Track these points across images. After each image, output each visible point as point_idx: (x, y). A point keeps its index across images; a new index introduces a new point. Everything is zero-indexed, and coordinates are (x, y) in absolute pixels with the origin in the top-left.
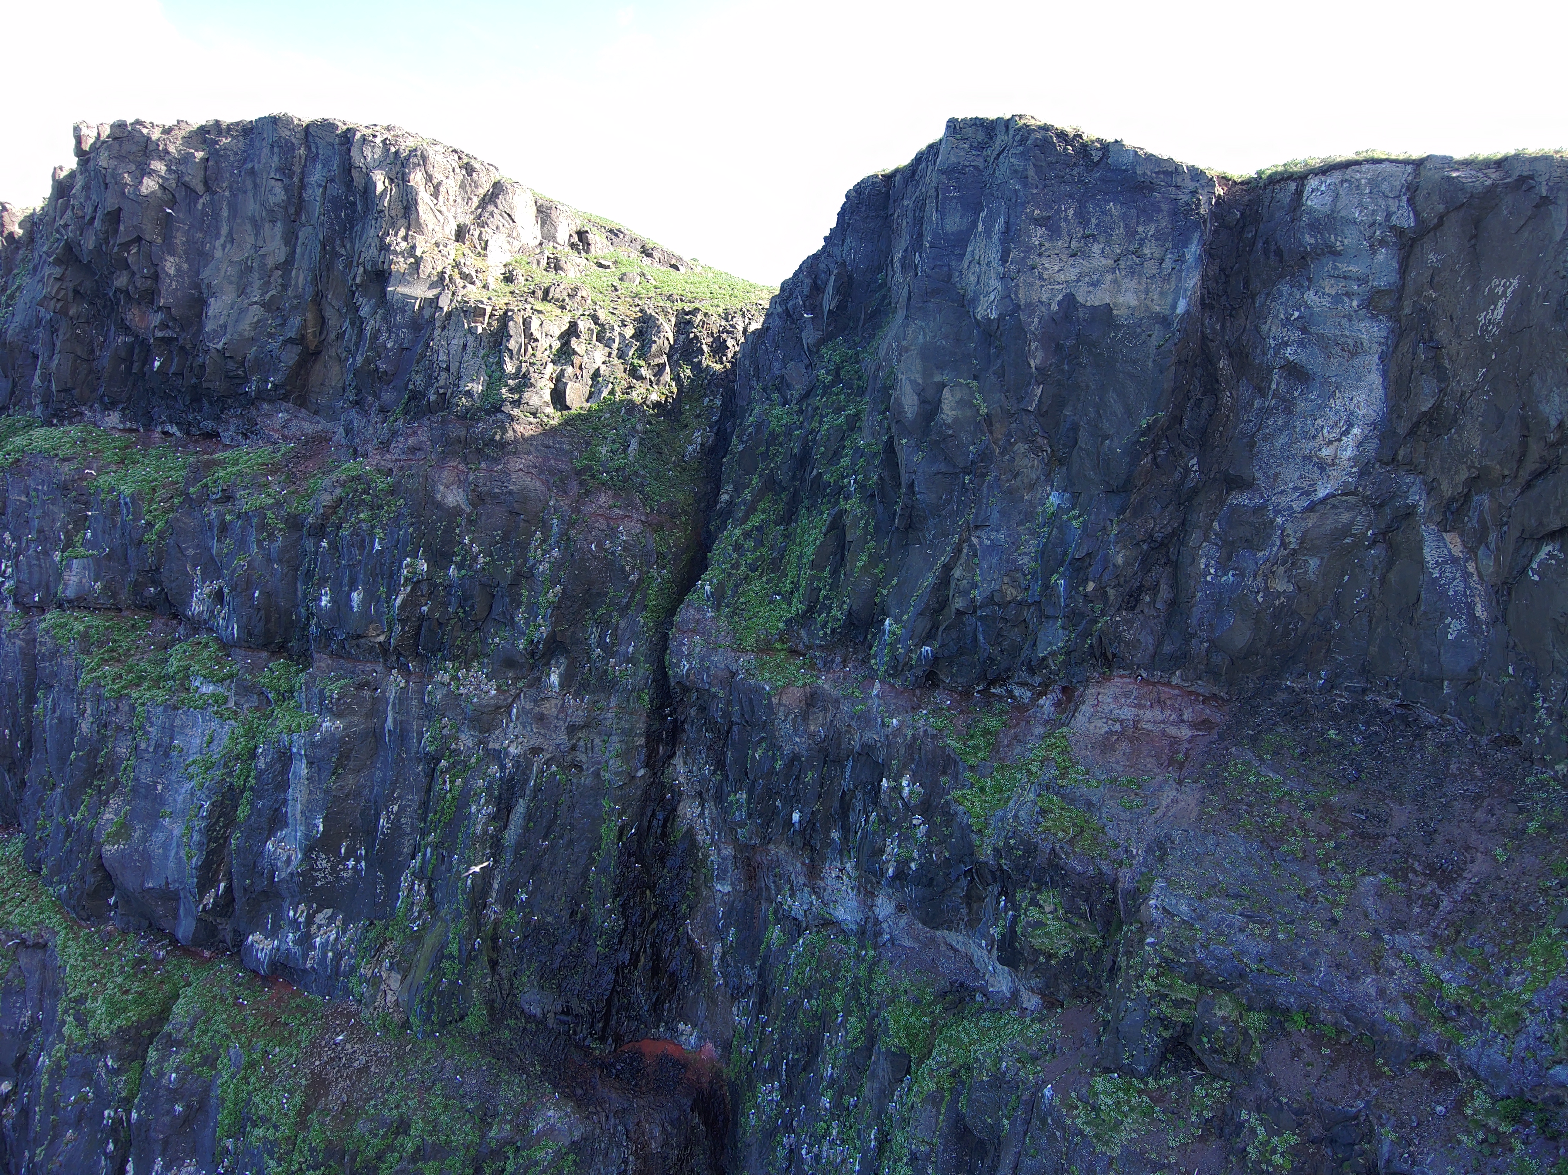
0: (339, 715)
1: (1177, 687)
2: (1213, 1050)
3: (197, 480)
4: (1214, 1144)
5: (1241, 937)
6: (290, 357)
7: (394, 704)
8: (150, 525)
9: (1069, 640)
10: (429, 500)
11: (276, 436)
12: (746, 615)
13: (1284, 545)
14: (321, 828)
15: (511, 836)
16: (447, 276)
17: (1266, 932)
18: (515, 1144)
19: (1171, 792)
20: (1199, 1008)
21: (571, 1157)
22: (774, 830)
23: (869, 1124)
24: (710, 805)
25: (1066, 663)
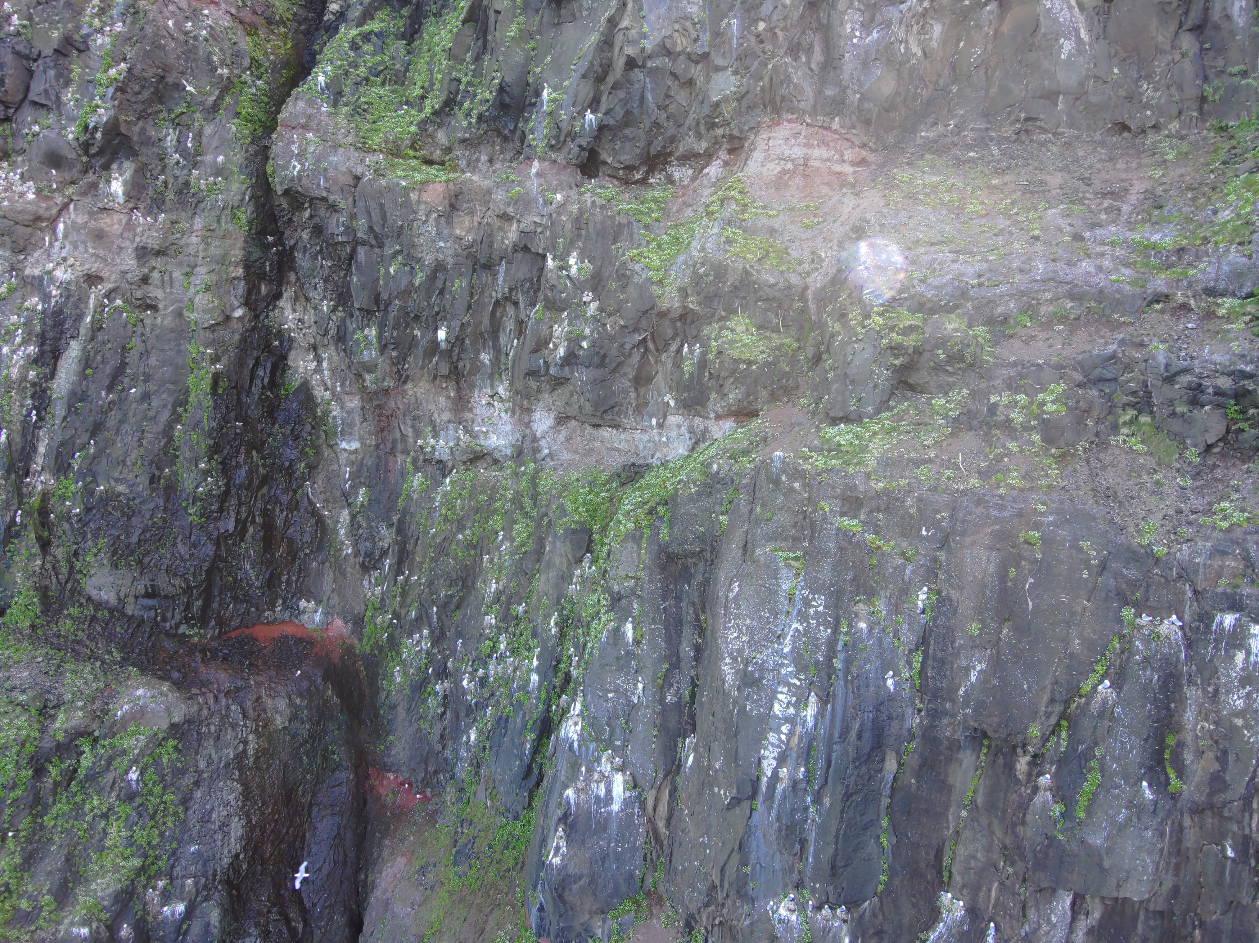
1: (837, 132)
2: (950, 360)
5: (957, 266)
9: (741, 85)
17: (978, 258)
18: (90, 734)
19: (850, 202)
20: (928, 330)
21: (171, 743)
22: (412, 364)
23: (548, 616)
24: (330, 355)
25: (738, 112)
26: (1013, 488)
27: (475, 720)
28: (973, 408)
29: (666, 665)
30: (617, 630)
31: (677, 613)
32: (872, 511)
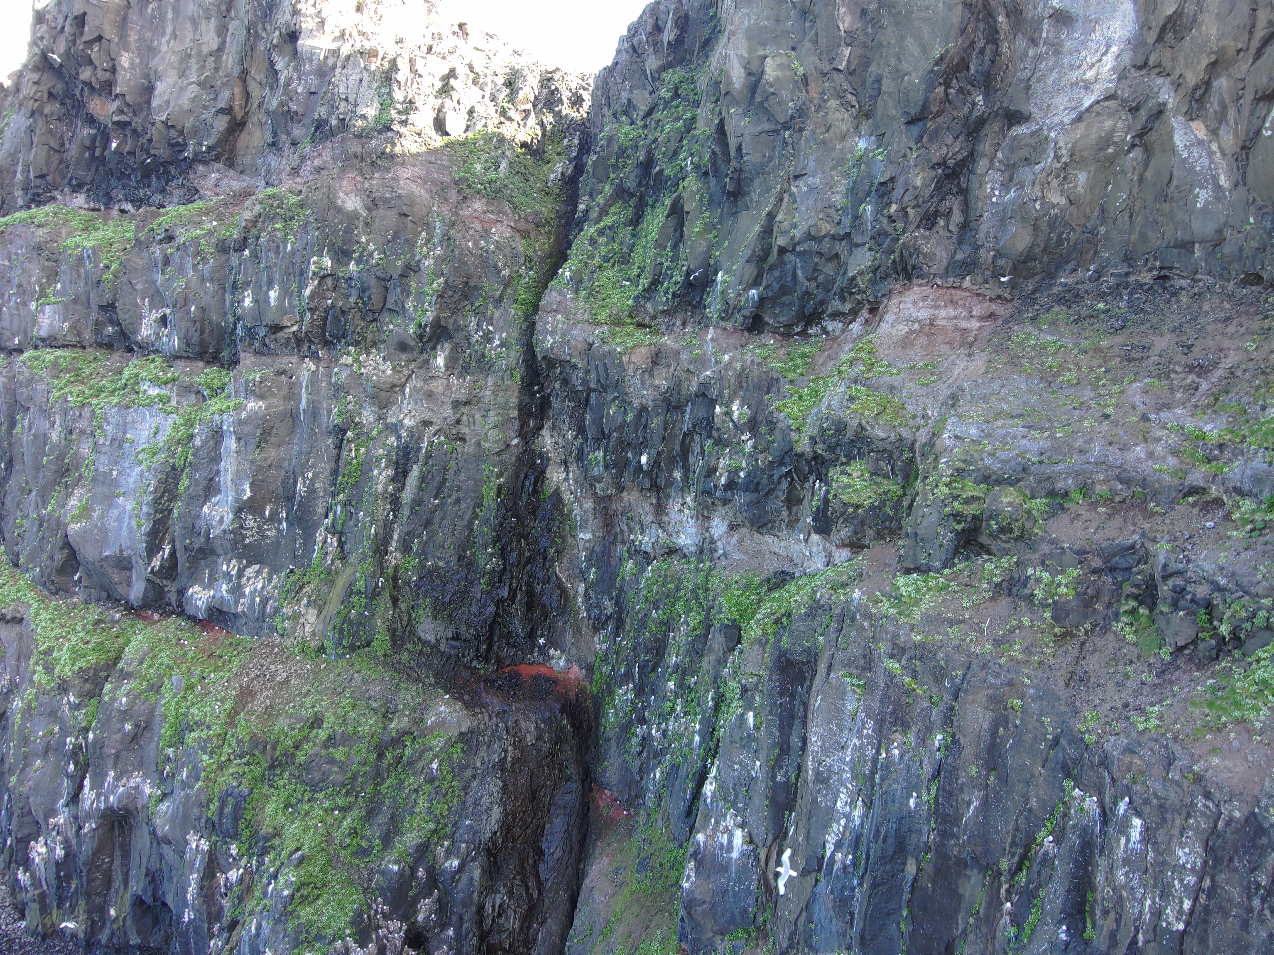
0: (261, 397)
1: (967, 290)
2: (1002, 530)
3: (144, 227)
4: (1004, 602)
5: (1025, 442)
6: (221, 123)
7: (307, 387)
8: (107, 267)
9: (875, 259)
10: (333, 207)
11: (210, 193)
12: (600, 296)
13: (1057, 157)
14: (248, 493)
15: (407, 495)
16: (347, 32)
17: (1046, 435)
18: (412, 734)
19: (962, 364)
20: (987, 501)
21: (460, 745)
22: (627, 477)
23: (707, 691)
24: (573, 467)
25: (873, 282)
26: (1012, 660)
27: (660, 762)
28: (1016, 576)
29: (778, 751)
30: (742, 715)
31: (790, 709)
32: (911, 658)
